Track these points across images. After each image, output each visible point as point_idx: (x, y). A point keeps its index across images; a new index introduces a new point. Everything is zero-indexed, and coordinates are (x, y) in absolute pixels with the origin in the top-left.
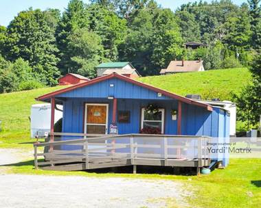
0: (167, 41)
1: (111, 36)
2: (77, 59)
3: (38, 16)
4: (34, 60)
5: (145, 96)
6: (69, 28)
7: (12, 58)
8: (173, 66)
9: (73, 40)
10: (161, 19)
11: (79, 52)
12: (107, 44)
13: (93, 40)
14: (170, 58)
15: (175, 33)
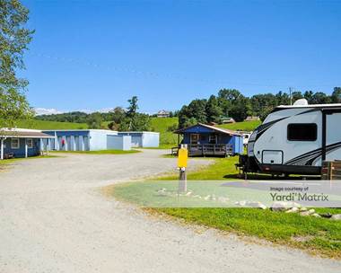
0: (246, 109)
1: (226, 108)
2: (213, 117)
3: (199, 101)
4: (197, 117)
5: (208, 131)
6: (210, 106)
7: (190, 117)
8: (248, 118)
9: (212, 110)
10: (244, 101)
11: (214, 114)
12: (224, 111)
13: (219, 110)
14: (248, 115)
15: (249, 106)
